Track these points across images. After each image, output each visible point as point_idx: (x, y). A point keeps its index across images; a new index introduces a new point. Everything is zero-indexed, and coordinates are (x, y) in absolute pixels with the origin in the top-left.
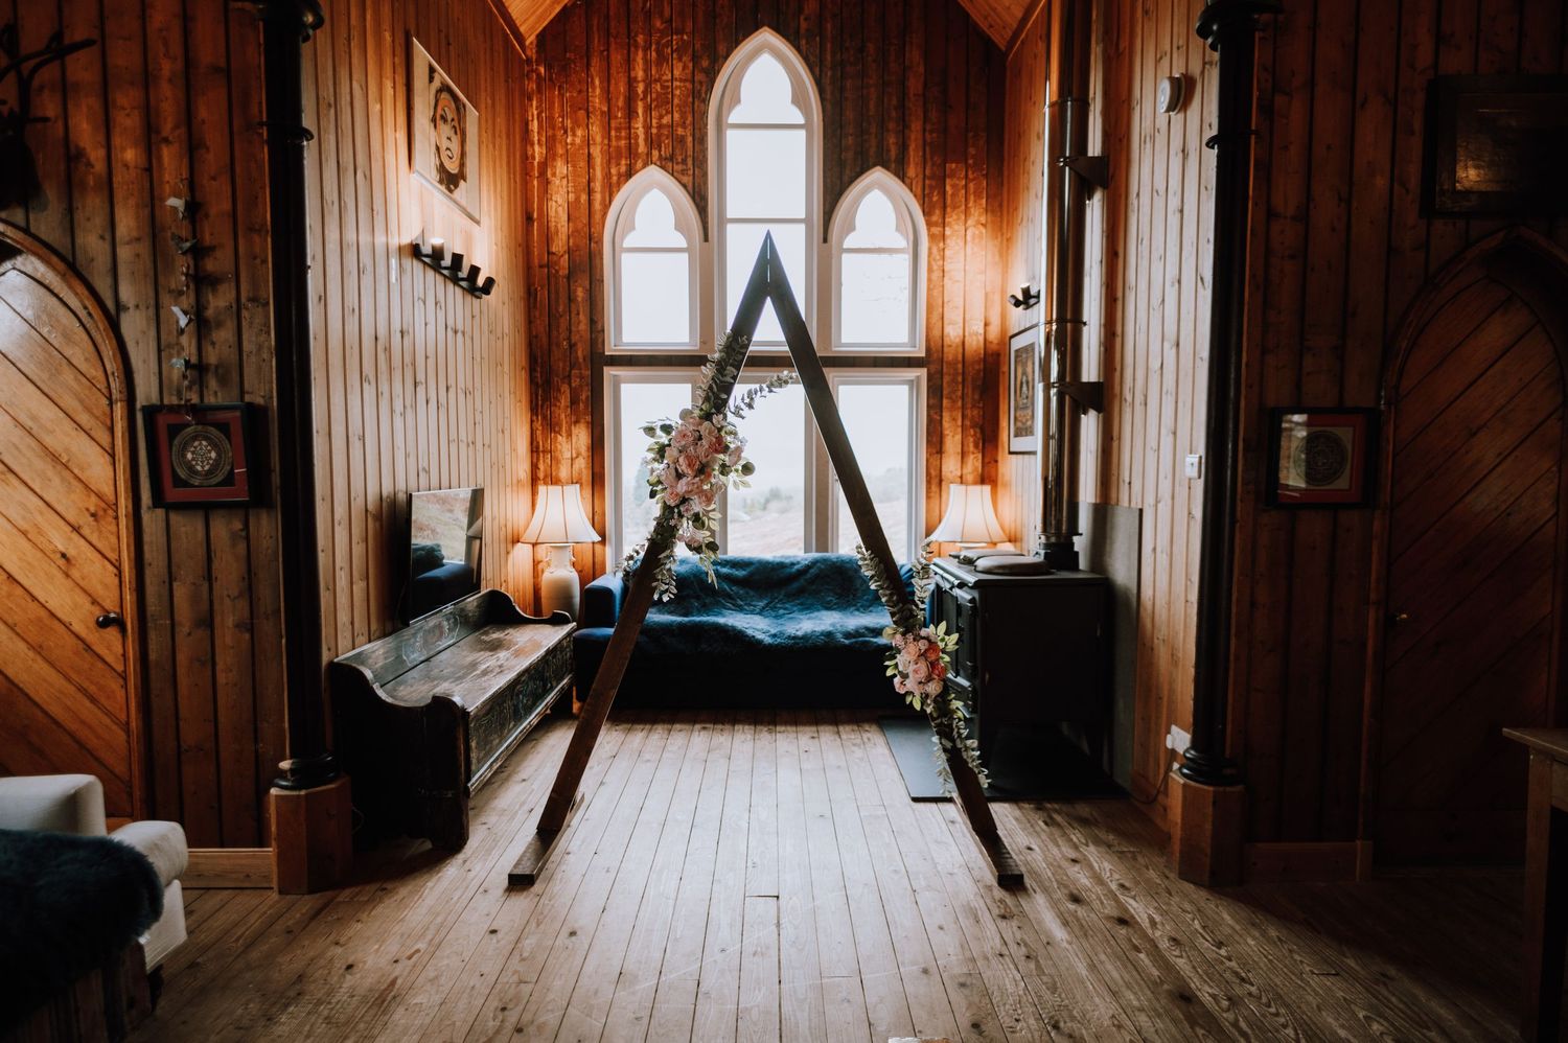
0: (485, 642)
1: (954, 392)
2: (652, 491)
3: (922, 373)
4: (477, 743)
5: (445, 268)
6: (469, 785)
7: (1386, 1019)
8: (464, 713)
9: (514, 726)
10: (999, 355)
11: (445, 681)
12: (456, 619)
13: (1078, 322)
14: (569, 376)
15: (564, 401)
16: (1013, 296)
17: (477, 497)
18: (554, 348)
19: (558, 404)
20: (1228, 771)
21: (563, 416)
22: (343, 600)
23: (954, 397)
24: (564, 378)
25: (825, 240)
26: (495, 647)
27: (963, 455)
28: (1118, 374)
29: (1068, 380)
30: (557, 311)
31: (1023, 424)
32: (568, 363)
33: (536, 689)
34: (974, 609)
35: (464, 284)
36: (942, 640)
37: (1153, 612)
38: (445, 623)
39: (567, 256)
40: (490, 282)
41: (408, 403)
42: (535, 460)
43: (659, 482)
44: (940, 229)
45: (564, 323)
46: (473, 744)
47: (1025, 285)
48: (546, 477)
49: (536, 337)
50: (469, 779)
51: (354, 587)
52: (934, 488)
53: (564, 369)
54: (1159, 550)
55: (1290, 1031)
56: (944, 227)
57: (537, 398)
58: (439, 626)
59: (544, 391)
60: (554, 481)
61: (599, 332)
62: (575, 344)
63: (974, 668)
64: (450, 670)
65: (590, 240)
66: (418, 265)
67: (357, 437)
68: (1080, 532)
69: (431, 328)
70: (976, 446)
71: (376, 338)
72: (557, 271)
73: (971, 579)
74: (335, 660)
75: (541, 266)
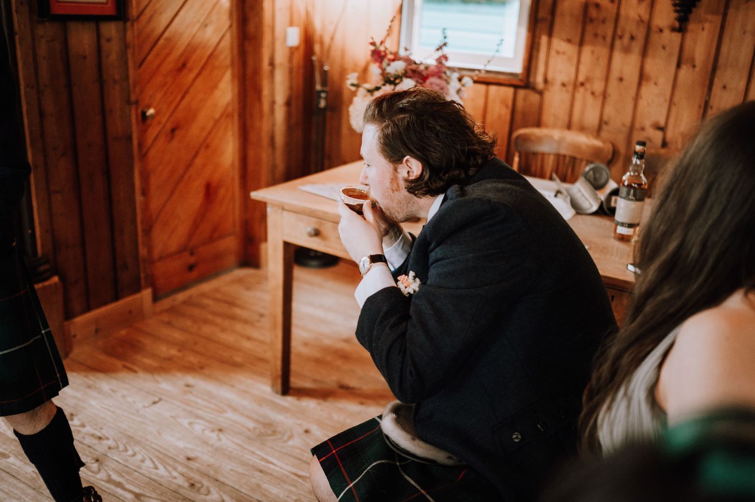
7: (201, 418)
20: (42, 268)
55: (148, 463)
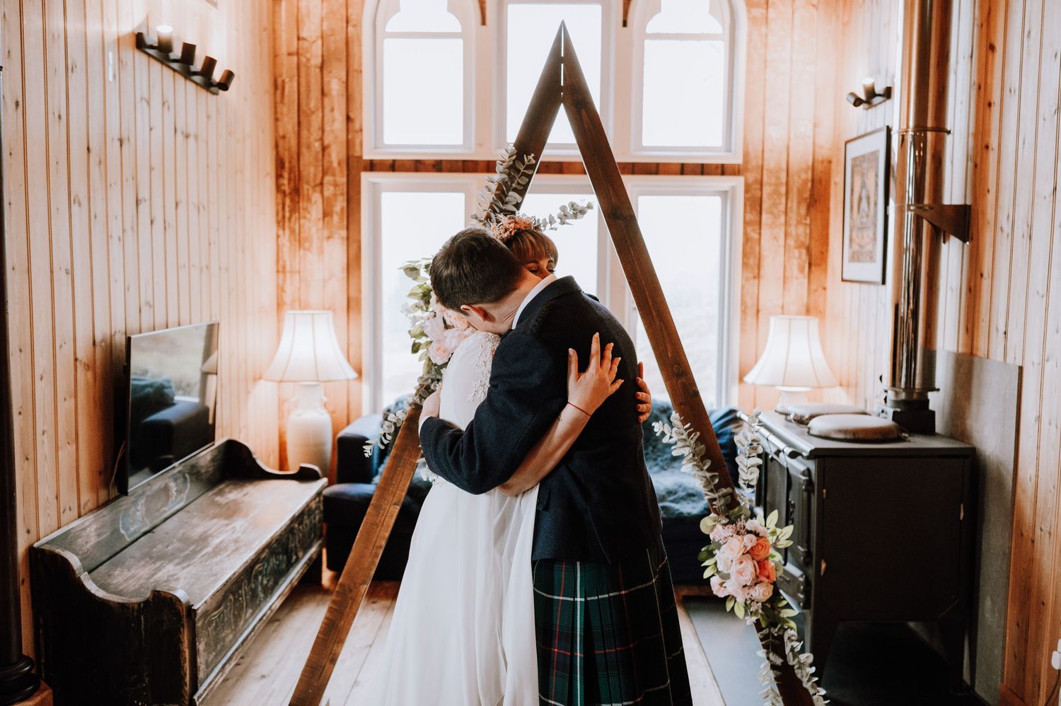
0: (219, 505)
1: (775, 205)
2: (414, 345)
3: (737, 183)
4: (206, 644)
5: (175, 61)
6: (195, 697)
8: (191, 611)
9: (252, 614)
10: (830, 162)
11: (170, 561)
12: (185, 478)
13: (940, 130)
14: (322, 184)
15: (315, 210)
16: (852, 94)
17: (211, 332)
18: (304, 150)
19: (308, 216)
21: (314, 230)
22: (45, 469)
23: (775, 211)
24: (316, 186)
25: (625, 24)
26: (231, 512)
27: (785, 279)
28: (991, 198)
29: (926, 201)
30: (308, 104)
31: (861, 246)
32: (320, 168)
33: (278, 565)
34: (809, 483)
35: (198, 79)
36: (773, 533)
37: (1036, 497)
38: (172, 485)
39: (319, 42)
40: (229, 76)
41: (128, 225)
42: (281, 282)
43: (423, 334)
44: (765, 11)
45: (315, 121)
46: (201, 647)
47: (869, 82)
48: (293, 301)
49: (284, 137)
50: (195, 689)
51: (60, 453)
52: (751, 319)
53: (315, 175)
54: (1045, 420)
56: (767, 9)
57: (283, 208)
58: (166, 489)
59: (292, 200)
60: (302, 305)
61: (356, 132)
62: (328, 146)
63: (808, 554)
64: (176, 545)
65: (347, 22)
66: (140, 58)
67: (63, 272)
68: (937, 387)
69: (157, 133)
70: (802, 271)
71: (88, 149)
72: (308, 60)
73: (806, 446)
74: (36, 545)
75: (290, 54)
